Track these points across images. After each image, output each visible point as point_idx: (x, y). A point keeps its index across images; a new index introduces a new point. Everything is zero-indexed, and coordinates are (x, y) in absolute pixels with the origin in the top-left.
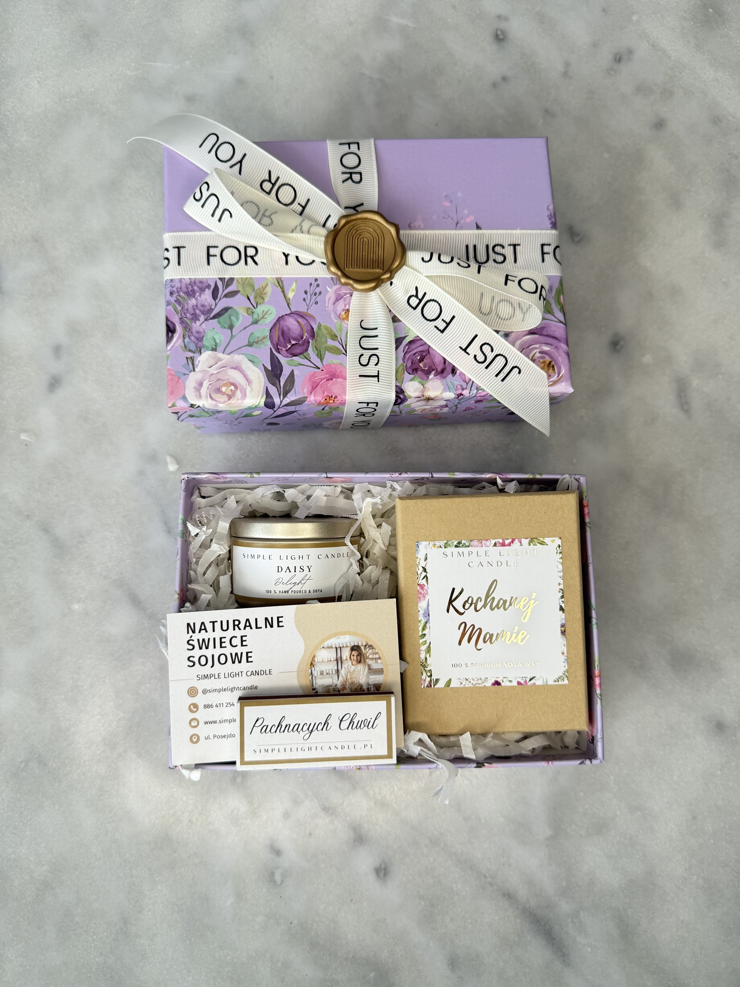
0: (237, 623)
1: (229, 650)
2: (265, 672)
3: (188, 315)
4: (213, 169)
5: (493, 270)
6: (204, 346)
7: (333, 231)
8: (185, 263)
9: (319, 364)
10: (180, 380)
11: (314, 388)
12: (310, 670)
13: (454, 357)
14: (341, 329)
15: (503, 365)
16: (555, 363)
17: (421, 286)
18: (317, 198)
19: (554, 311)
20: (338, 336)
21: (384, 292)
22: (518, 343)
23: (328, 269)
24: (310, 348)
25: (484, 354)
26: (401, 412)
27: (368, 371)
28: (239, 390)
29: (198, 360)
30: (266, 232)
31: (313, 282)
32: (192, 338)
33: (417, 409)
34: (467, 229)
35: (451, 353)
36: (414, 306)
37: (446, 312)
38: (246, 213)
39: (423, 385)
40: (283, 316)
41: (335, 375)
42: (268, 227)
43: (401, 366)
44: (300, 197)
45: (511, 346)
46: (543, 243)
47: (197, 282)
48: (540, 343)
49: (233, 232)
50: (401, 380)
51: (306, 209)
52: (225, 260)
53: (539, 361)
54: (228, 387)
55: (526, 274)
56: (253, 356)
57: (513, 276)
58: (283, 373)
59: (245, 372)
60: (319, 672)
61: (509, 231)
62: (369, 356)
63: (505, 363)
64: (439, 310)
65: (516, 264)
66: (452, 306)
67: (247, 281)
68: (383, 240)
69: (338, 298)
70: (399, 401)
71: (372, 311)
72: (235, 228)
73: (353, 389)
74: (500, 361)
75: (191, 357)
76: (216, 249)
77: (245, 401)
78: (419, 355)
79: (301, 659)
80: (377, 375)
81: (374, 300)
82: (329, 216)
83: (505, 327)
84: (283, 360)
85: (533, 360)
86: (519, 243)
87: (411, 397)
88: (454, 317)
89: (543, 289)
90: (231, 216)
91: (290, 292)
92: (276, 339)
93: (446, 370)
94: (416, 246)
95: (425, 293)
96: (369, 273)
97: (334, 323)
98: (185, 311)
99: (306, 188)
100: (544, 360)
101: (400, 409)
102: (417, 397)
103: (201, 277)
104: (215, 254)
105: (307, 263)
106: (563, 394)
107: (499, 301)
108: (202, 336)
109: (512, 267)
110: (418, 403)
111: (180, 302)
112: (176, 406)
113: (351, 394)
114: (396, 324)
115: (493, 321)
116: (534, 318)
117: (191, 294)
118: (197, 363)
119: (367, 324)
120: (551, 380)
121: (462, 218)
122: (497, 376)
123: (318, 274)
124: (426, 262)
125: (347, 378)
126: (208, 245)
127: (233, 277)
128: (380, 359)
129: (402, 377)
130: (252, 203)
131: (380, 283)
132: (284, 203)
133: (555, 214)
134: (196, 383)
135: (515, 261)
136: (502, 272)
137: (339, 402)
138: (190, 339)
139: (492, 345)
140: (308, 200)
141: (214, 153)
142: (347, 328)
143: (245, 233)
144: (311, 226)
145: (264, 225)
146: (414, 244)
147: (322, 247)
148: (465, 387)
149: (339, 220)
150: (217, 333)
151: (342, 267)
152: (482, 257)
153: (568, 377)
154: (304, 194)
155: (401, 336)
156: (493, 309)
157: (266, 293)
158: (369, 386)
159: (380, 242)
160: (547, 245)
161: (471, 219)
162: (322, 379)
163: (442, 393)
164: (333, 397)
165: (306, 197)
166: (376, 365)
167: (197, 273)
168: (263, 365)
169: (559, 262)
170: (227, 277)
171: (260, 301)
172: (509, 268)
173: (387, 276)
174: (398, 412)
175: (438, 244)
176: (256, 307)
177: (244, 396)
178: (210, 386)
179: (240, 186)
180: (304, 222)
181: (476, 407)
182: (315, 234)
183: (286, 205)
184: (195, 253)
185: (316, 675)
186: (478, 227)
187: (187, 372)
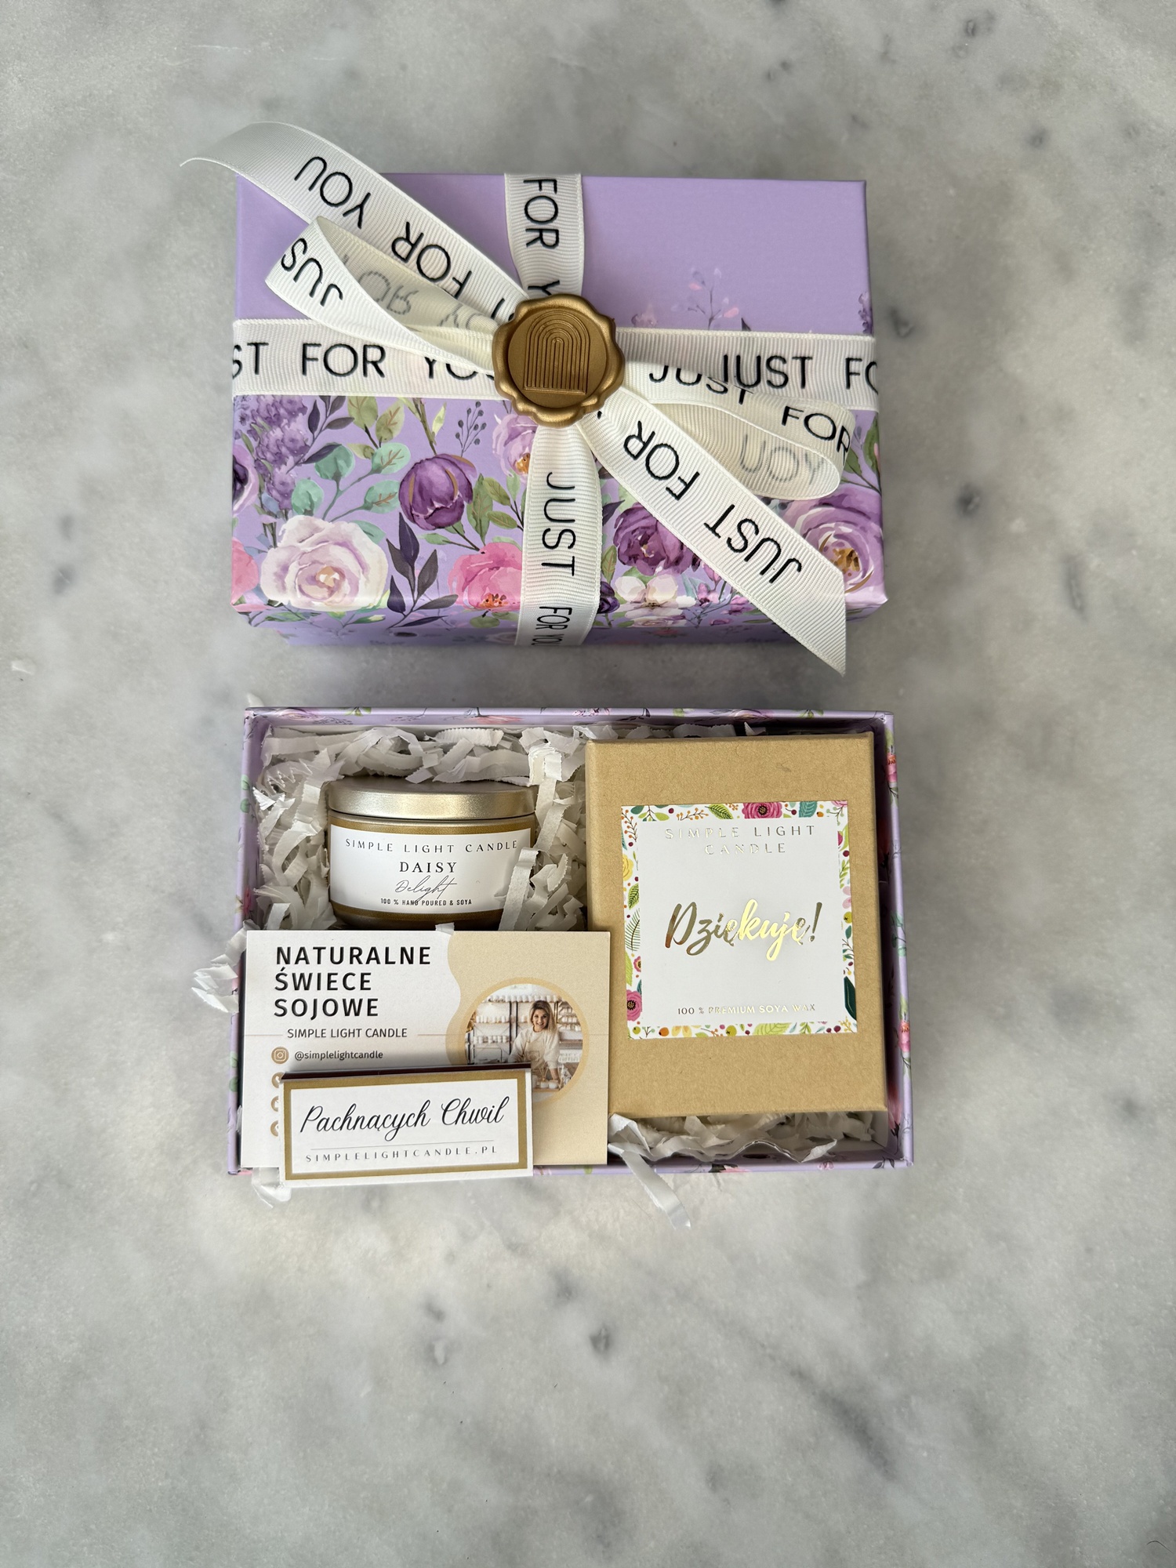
0: (356, 952)
1: (340, 995)
2: (395, 1033)
3: (269, 455)
4: (316, 217)
5: (765, 398)
6: (292, 507)
7: (507, 324)
8: (267, 370)
9: (478, 543)
10: (253, 561)
11: (469, 580)
12: (467, 1034)
13: (695, 540)
14: (515, 486)
15: (773, 557)
16: (860, 554)
17: (647, 421)
18: (484, 271)
19: (862, 467)
20: (510, 497)
21: (586, 428)
22: (802, 519)
23: (498, 387)
24: (464, 516)
25: (744, 537)
26: (610, 624)
27: (556, 557)
28: (347, 581)
29: (282, 529)
30: (397, 323)
31: (473, 407)
32: (274, 493)
33: (635, 620)
34: (726, 329)
35: (690, 533)
36: (635, 452)
37: (685, 466)
38: (364, 293)
39: (645, 583)
40: (422, 462)
41: (504, 561)
42: (402, 316)
43: (610, 550)
44: (457, 268)
45: (786, 526)
46: (850, 357)
47: (284, 402)
48: (837, 520)
49: (345, 322)
50: (611, 573)
51: (465, 287)
52: (331, 366)
53: (835, 550)
54: (329, 574)
55: (818, 406)
56: (371, 525)
57: (796, 410)
58: (419, 555)
59: (358, 552)
60: (480, 1039)
61: (796, 336)
62: (559, 532)
63: (776, 552)
64: (674, 462)
65: (804, 390)
66: (695, 457)
67: (365, 403)
68: (588, 343)
69: (513, 435)
70: (606, 607)
71: (567, 458)
72: (347, 316)
73: (532, 585)
74: (769, 549)
75: (272, 524)
76: (316, 348)
77: (356, 599)
78: (640, 534)
79: (454, 1016)
80: (571, 563)
81: (571, 440)
82: (502, 300)
83: (782, 493)
84: (420, 534)
85: (823, 550)
86: (811, 355)
87: (625, 602)
88: (697, 474)
89: (845, 433)
90: (341, 296)
91: (434, 422)
92: (409, 499)
93: (683, 560)
94: (643, 353)
95: (653, 433)
96: (563, 396)
97: (504, 476)
98: (264, 448)
99: (466, 254)
100: (843, 548)
101: (608, 619)
102: (636, 602)
103: (291, 394)
104: (315, 357)
105: (464, 375)
106: (870, 605)
107: (773, 449)
108: (289, 489)
109: (797, 395)
110: (636, 611)
111: (256, 433)
112: (245, 603)
113: (527, 593)
114: (605, 481)
115: (762, 483)
116: (828, 479)
117: (274, 420)
118: (280, 534)
119: (559, 479)
120: (852, 581)
121: (720, 311)
122: (763, 573)
123: (482, 394)
124: (656, 381)
125: (523, 567)
126: (305, 342)
127: (343, 395)
128: (577, 539)
129: (611, 568)
130: (377, 276)
131: (581, 412)
132: (430, 277)
133: (871, 310)
134: (278, 566)
135: (803, 384)
136: (778, 403)
137: (509, 605)
138: (270, 494)
139: (756, 523)
140: (470, 273)
141: (319, 190)
142: (526, 485)
143: (364, 324)
144: (472, 316)
145: (395, 312)
146: (640, 351)
147: (489, 350)
148: (712, 588)
149: (518, 308)
150: (314, 485)
151: (519, 384)
152: (749, 376)
153: (880, 577)
154: (463, 263)
155: (613, 501)
156: (764, 462)
157: (395, 423)
158: (557, 582)
159: (583, 345)
160: (857, 360)
161: (733, 313)
162: (482, 568)
163: (674, 597)
164: (500, 597)
165: (465, 268)
166: (570, 547)
167: (285, 388)
168: (387, 540)
169: (873, 389)
170: (334, 394)
171: (385, 435)
172: (793, 395)
173: (592, 402)
174: (606, 624)
175: (678, 353)
176: (378, 445)
177: (355, 589)
178: (301, 572)
179: (358, 247)
180: (460, 310)
181: (730, 620)
182: (478, 329)
183: (433, 280)
184: (282, 354)
185: (475, 1042)
186: (745, 327)
187: (264, 548)
